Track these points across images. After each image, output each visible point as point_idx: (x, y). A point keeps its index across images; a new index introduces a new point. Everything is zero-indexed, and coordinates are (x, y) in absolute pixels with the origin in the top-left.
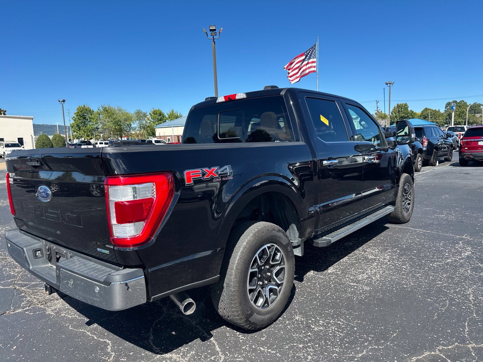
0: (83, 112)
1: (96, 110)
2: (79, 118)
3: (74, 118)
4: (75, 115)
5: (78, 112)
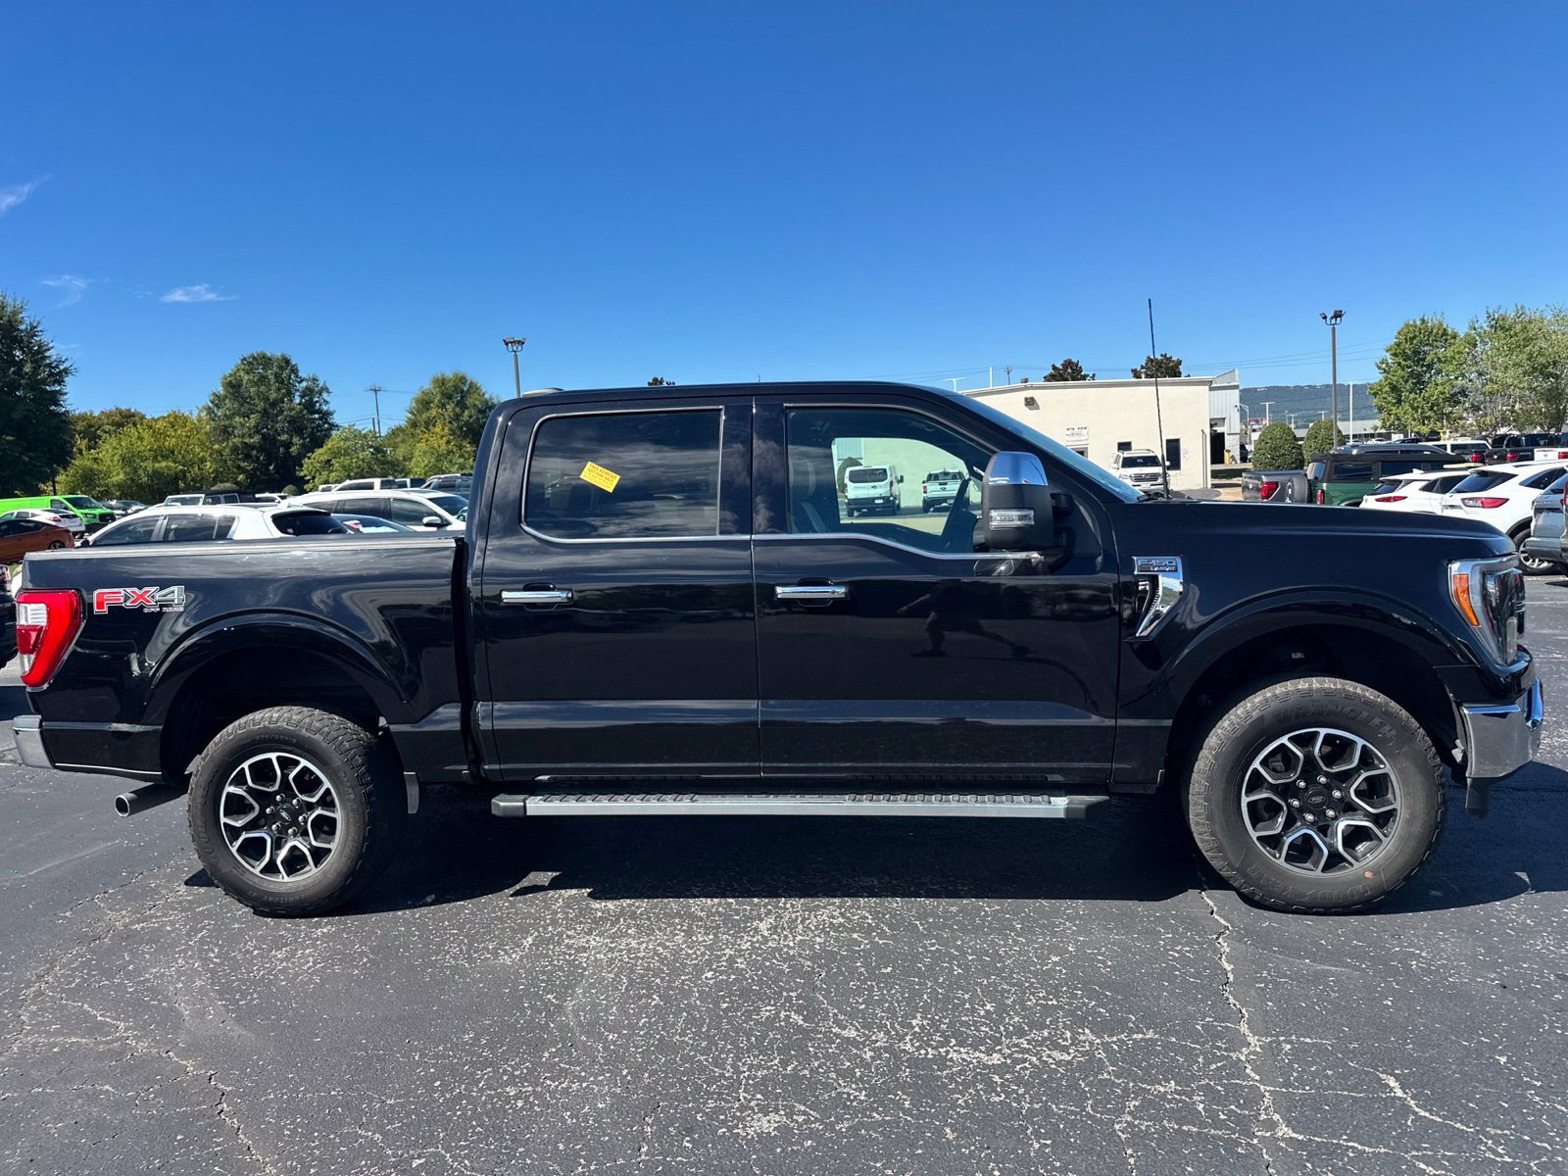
0: (1415, 342)
1: (1462, 331)
2: (1399, 364)
3: (1384, 366)
4: (1388, 355)
5: (1398, 345)
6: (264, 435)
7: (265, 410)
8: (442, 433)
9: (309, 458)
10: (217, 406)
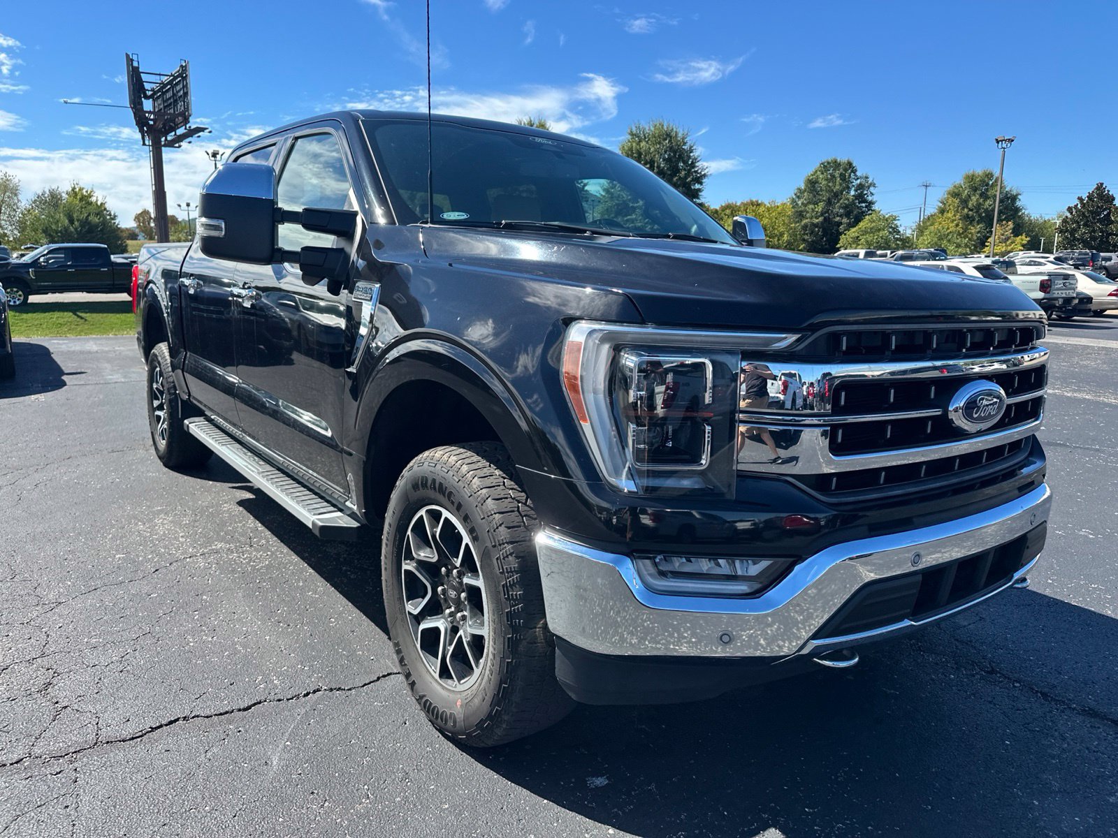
6: (825, 218)
7: (829, 199)
8: (954, 218)
9: (845, 234)
10: (798, 197)
